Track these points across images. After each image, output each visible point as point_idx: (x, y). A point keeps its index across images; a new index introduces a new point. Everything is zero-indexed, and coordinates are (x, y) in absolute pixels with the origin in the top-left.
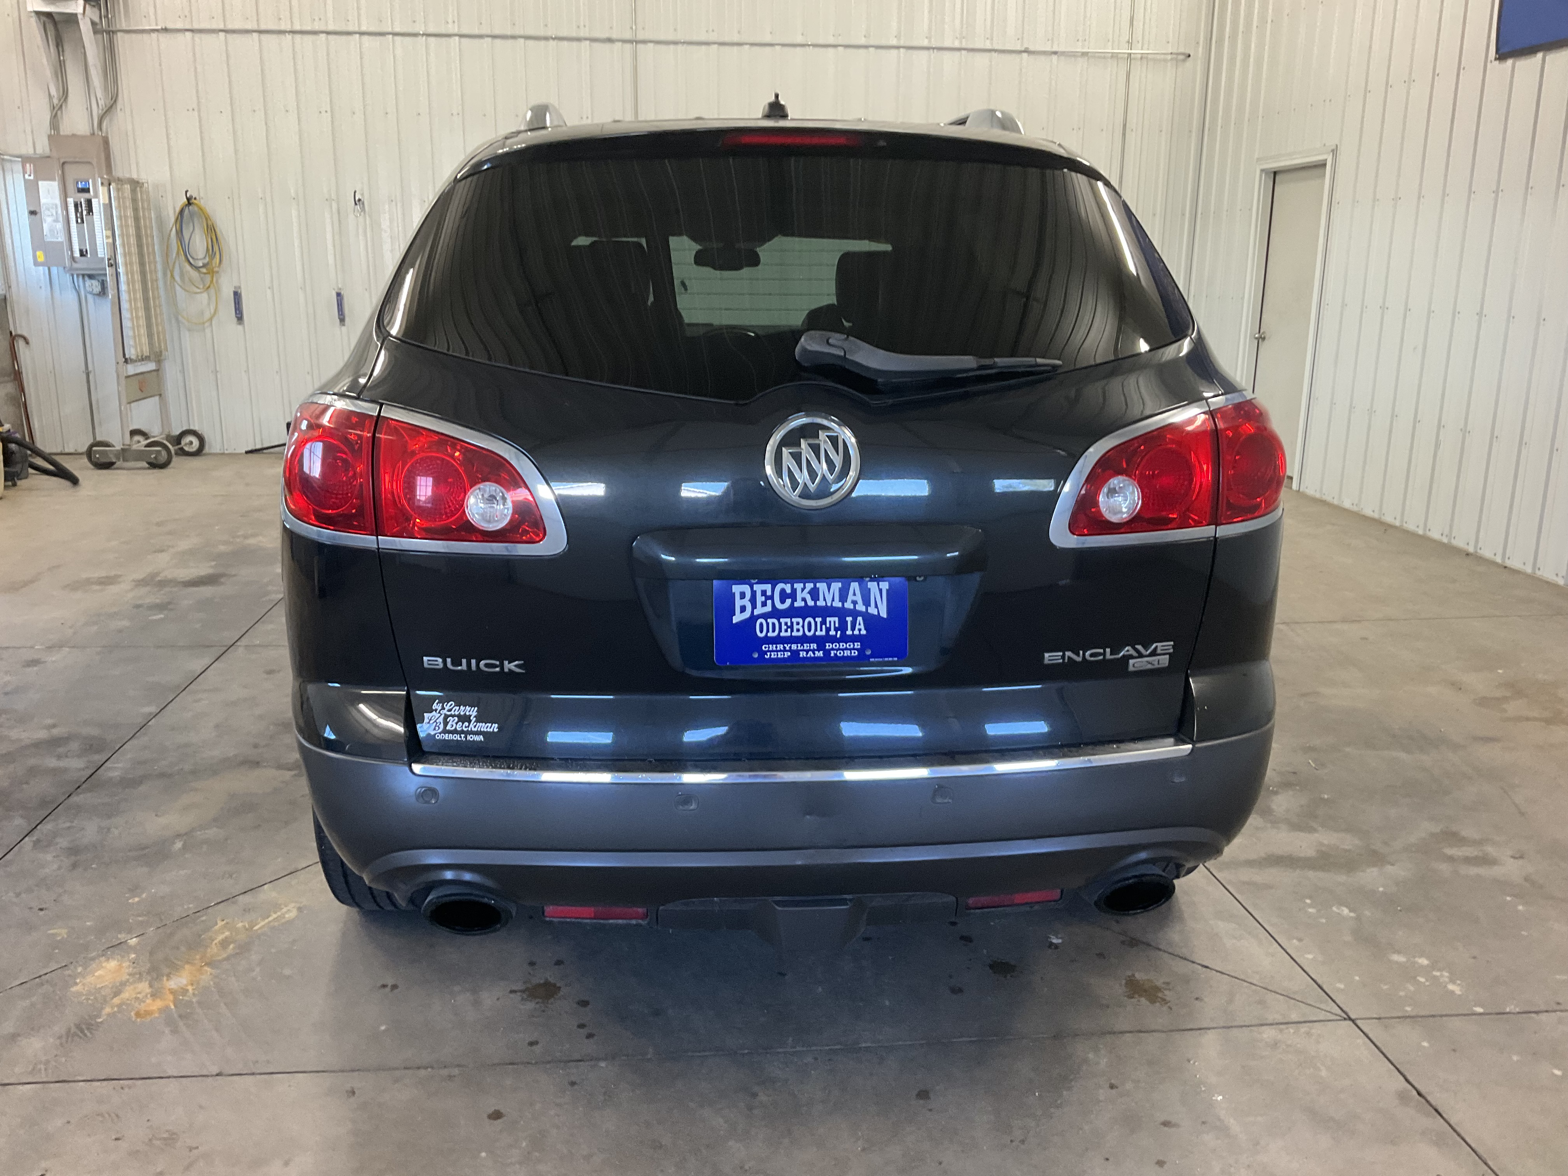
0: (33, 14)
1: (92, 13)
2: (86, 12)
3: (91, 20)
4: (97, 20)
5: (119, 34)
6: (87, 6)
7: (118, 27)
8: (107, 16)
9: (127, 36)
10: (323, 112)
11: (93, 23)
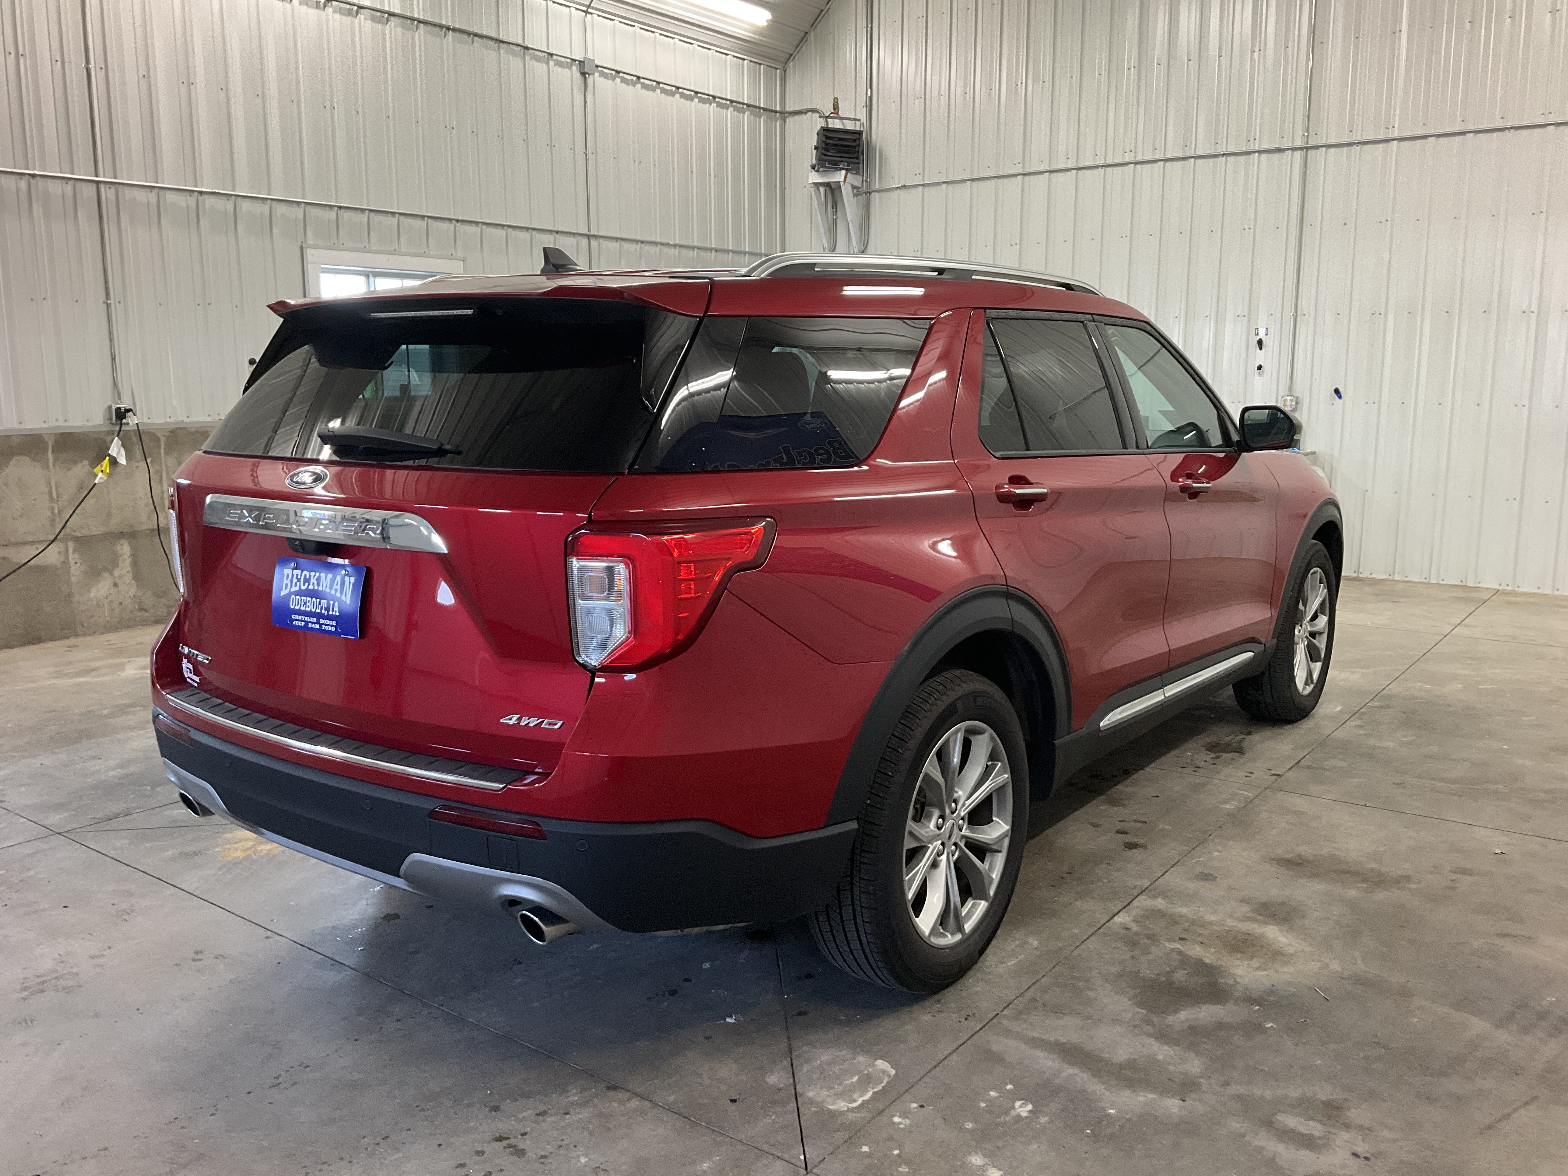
0: (812, 185)
1: (855, 180)
2: (848, 180)
3: (852, 185)
4: (858, 183)
5: (873, 193)
6: (849, 174)
7: (873, 188)
8: (866, 181)
9: (877, 194)
10: (1014, 245)
11: (854, 187)
